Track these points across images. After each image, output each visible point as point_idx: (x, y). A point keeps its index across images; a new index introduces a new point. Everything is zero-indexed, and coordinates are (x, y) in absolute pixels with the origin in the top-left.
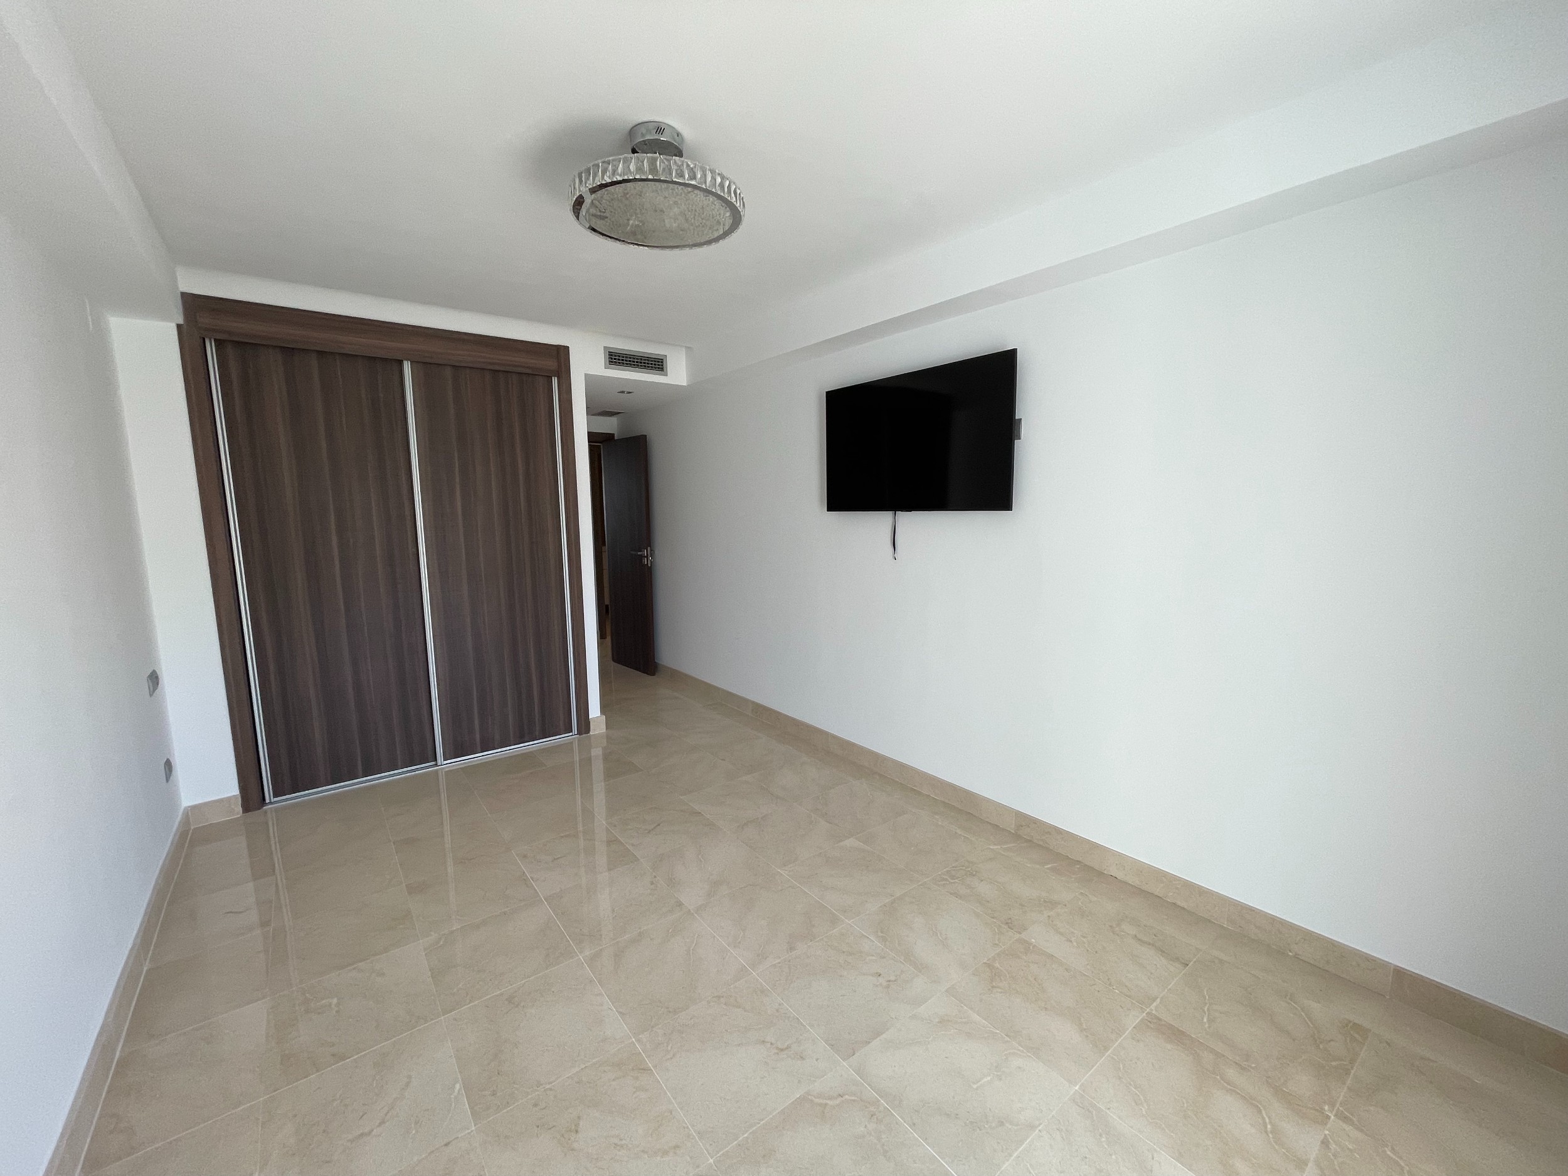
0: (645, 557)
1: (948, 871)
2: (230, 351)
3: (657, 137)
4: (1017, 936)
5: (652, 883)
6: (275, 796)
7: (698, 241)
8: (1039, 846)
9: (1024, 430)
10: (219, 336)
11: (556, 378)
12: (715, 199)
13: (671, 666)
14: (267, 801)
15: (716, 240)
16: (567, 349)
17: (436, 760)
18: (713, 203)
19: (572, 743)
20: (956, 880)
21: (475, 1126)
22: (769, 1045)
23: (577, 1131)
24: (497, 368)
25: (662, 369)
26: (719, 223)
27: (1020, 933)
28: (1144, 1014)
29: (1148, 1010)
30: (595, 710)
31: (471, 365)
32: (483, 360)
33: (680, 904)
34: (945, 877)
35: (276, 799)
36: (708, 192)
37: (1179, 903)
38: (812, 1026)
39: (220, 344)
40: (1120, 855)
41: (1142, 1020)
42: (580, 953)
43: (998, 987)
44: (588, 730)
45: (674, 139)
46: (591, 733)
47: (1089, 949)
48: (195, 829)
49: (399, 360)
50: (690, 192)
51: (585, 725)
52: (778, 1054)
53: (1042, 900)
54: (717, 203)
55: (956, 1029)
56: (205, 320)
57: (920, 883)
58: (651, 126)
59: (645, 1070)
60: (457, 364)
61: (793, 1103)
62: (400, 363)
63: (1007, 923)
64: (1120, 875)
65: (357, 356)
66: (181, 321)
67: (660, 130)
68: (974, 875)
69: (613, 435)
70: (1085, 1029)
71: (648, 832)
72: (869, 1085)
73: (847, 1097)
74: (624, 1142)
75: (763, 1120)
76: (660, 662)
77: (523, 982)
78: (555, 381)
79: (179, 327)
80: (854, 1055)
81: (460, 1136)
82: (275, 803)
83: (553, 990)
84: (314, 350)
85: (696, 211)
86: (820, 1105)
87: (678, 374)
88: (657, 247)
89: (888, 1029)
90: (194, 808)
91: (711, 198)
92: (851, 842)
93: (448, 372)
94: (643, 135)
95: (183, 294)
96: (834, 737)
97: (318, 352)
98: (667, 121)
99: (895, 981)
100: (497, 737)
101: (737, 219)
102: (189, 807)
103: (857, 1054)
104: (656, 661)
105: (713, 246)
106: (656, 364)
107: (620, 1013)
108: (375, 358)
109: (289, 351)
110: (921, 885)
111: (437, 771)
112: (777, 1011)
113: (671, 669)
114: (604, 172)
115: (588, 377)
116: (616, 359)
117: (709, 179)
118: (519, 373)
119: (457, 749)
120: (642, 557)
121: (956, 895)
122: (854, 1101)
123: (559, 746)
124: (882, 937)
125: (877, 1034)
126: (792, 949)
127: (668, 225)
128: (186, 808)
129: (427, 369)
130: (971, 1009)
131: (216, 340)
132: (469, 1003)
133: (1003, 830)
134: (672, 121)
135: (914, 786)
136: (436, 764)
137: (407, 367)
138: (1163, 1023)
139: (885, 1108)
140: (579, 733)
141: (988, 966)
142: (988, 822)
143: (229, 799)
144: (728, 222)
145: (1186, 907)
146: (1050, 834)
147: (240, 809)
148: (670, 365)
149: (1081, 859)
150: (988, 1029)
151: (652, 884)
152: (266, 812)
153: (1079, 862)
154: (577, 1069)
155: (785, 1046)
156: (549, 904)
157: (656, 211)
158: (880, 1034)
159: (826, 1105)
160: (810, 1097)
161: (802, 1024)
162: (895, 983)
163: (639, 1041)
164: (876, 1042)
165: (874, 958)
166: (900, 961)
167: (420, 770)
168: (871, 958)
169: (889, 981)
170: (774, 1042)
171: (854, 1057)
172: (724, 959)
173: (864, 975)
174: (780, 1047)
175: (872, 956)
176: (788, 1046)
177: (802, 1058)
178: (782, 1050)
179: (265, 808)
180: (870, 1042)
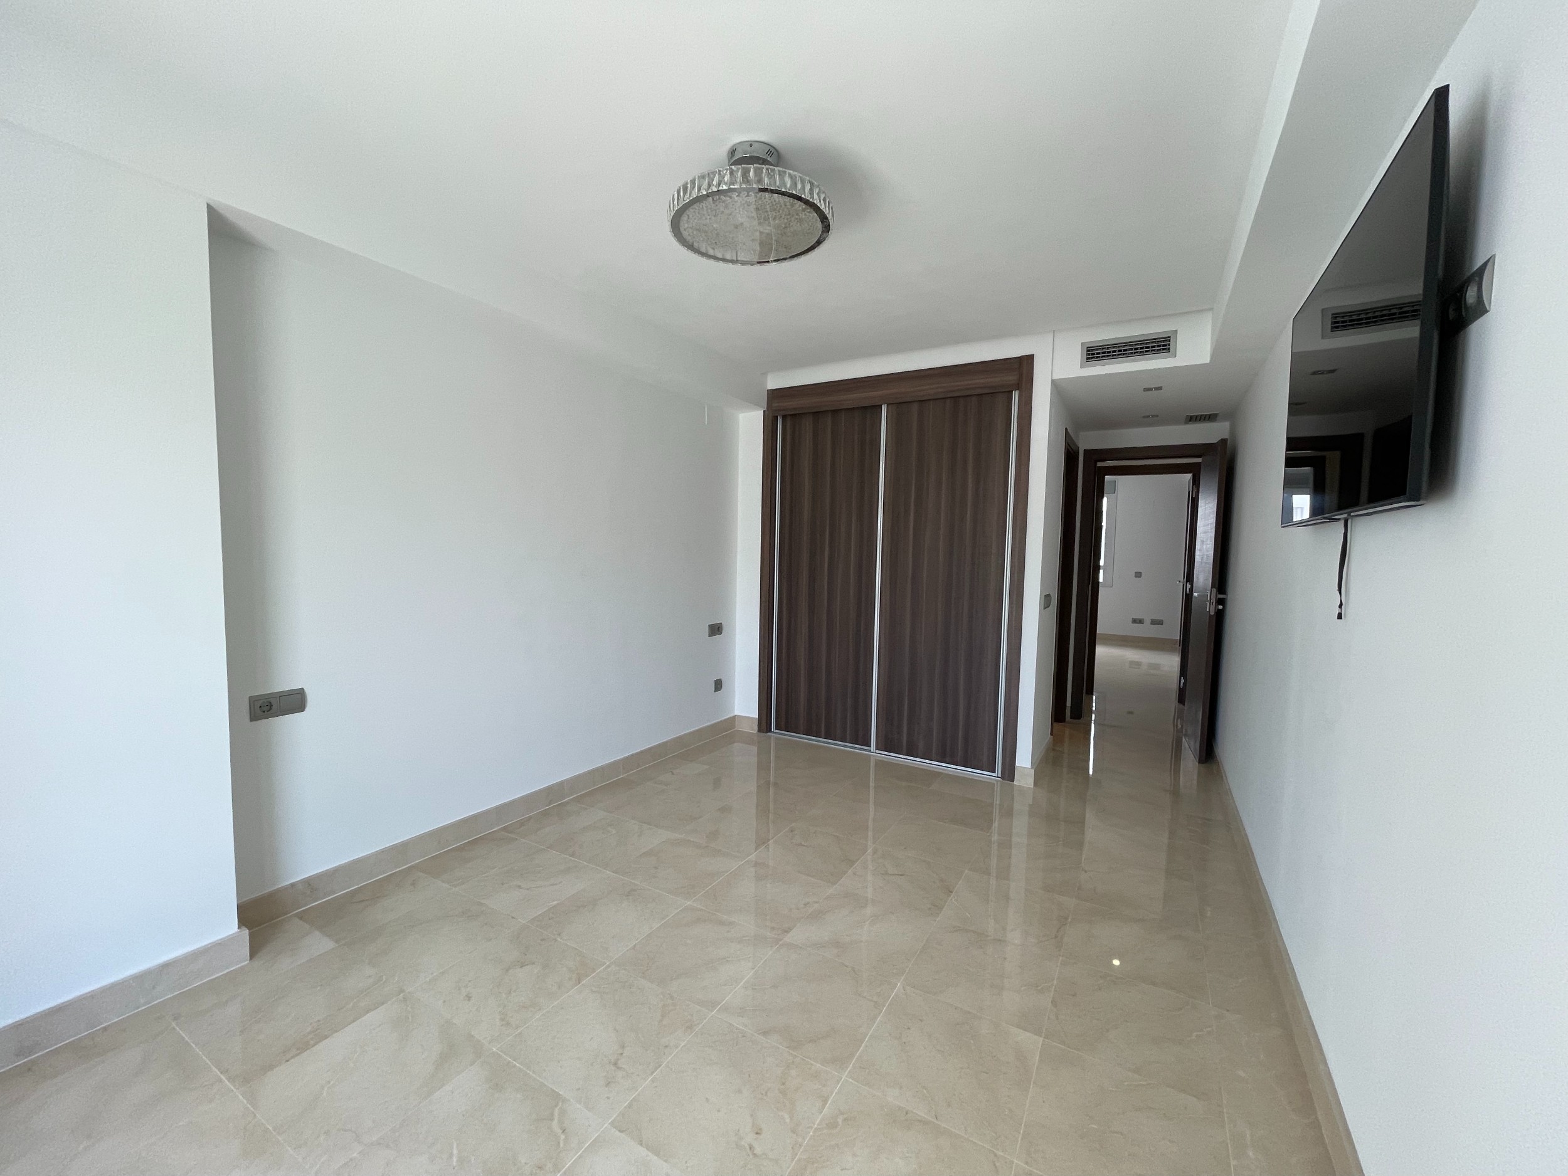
2: (789, 420)
6: (777, 728)
10: (784, 413)
11: (1017, 392)
14: (772, 730)
16: (1031, 358)
17: (870, 745)
19: (994, 784)
22: (620, 1051)
23: (522, 967)
25: (1169, 349)
30: (1024, 758)
35: (777, 731)
38: (653, 1081)
39: (784, 417)
42: (694, 901)
44: (1012, 777)
46: (1015, 783)
51: (1009, 772)
52: (610, 1062)
56: (783, 404)
59: (579, 980)
61: (553, 1090)
62: (880, 407)
66: (766, 409)
73: (563, 1137)
75: (534, 1072)
78: (1015, 395)
79: (765, 413)
82: (776, 734)
86: (552, 1114)
87: (1193, 351)
90: (739, 716)
93: (915, 408)
95: (769, 391)
97: (831, 411)
106: (1161, 345)
109: (817, 414)
115: (1056, 385)
116: (1094, 353)
118: (978, 395)
125: (656, 1150)
126: (765, 1033)
128: (736, 713)
129: (899, 407)
136: (870, 750)
137: (884, 408)
140: (1003, 777)
143: (751, 719)
147: (756, 728)
148: (1182, 341)
152: (770, 737)
155: (621, 1066)
158: (657, 1153)
159: (552, 1120)
160: (560, 1103)
161: (653, 1073)
162: (751, 1156)
163: (609, 966)
164: (643, 1151)
165: (788, 1120)
166: (796, 1154)
167: (857, 749)
168: (786, 1116)
169: (751, 1147)
170: (624, 1055)
171: (617, 1132)
172: (725, 985)
173: (752, 1115)
174: (619, 1062)
175: (791, 1118)
176: (621, 1068)
177: (608, 1084)
178: (615, 1064)
179: (768, 734)
180: (641, 1145)
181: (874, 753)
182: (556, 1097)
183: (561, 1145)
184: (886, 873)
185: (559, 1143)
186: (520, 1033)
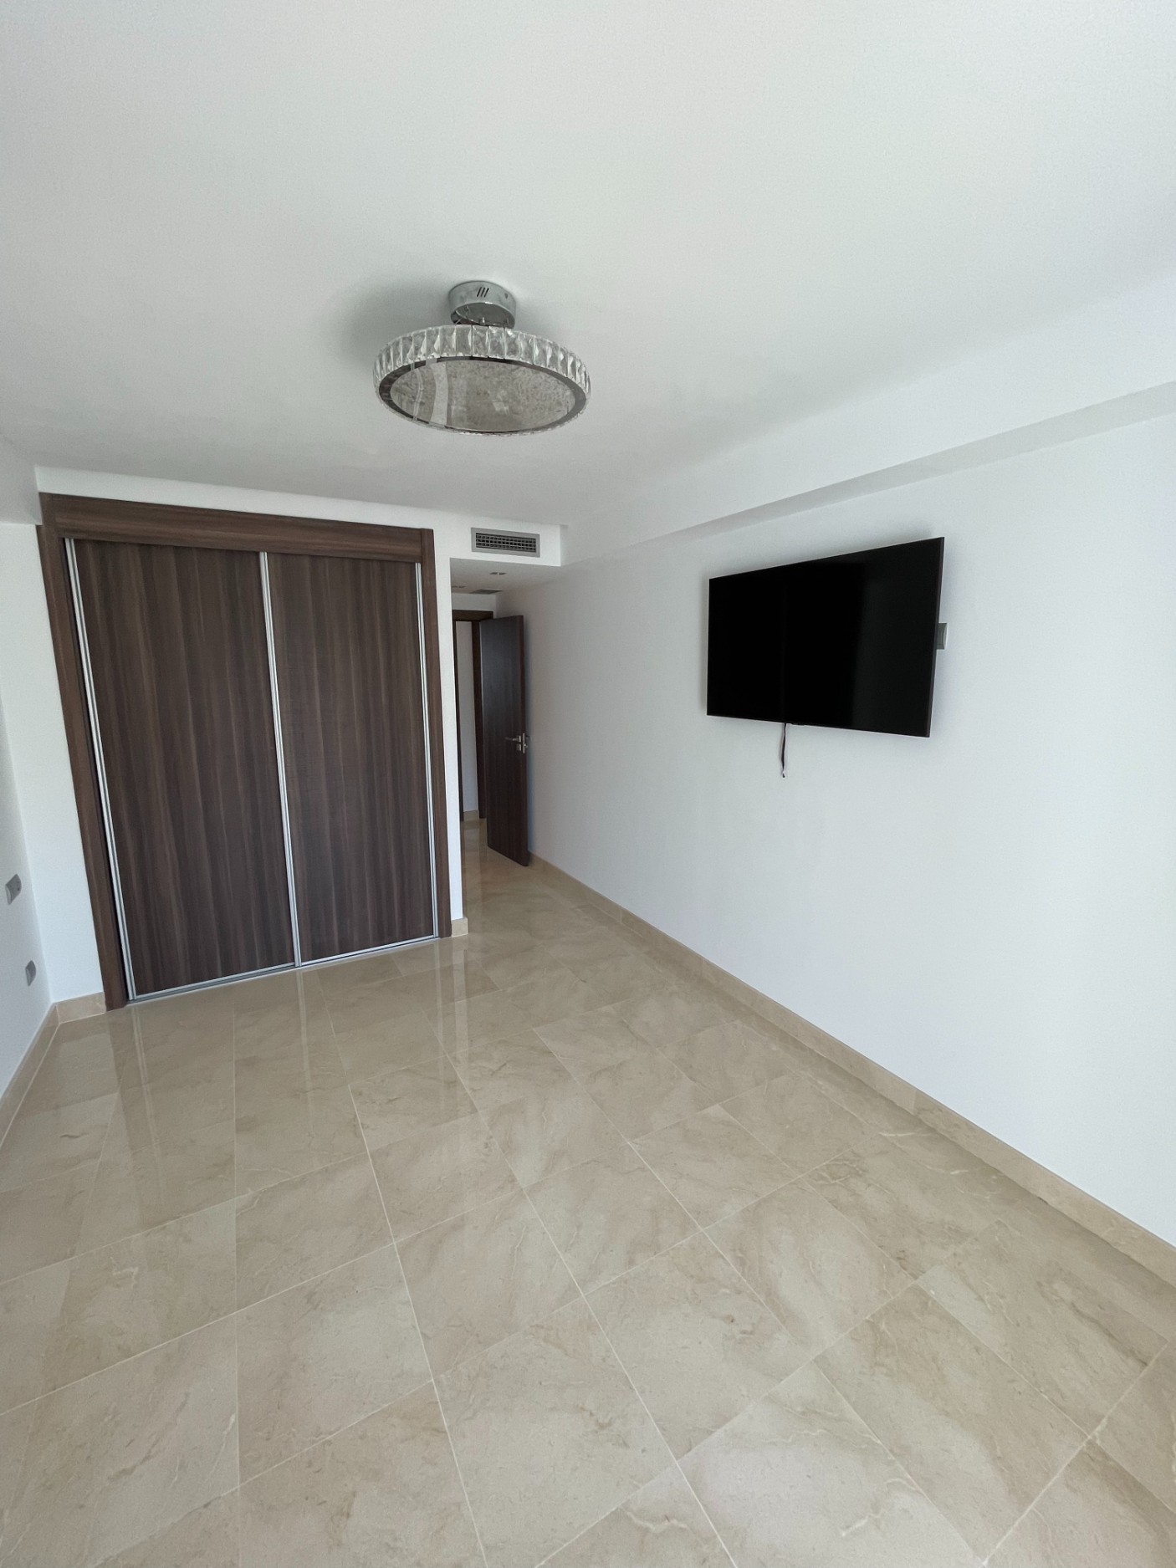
0: (519, 743)
1: (827, 1166)
2: (89, 548)
3: (478, 301)
4: (911, 1282)
5: (486, 1146)
6: (139, 993)
7: (540, 424)
8: (943, 1138)
9: (949, 637)
10: (80, 536)
11: (420, 565)
12: (548, 376)
13: (543, 857)
14: (131, 998)
15: (560, 422)
16: (430, 532)
17: (294, 961)
18: (546, 381)
19: (432, 945)
20: (837, 1181)
21: (242, 1481)
22: (587, 1414)
23: (348, 1515)
24: (357, 556)
25: (535, 549)
26: (559, 404)
27: (916, 1278)
28: (1084, 1444)
29: (1089, 1437)
30: (456, 912)
31: (331, 555)
32: (341, 548)
33: (513, 1180)
34: (825, 1175)
35: (140, 997)
36: (536, 368)
37: (1135, 1257)
38: (642, 1392)
39: (77, 542)
40: (1053, 1176)
41: (1082, 1453)
42: (396, 1237)
43: (883, 1365)
44: (449, 933)
45: (500, 301)
46: (453, 936)
47: (1008, 1318)
48: (63, 1025)
49: (254, 552)
50: (513, 370)
51: (446, 927)
52: (597, 1432)
53: (946, 1226)
54: (553, 381)
55: (825, 1429)
56: (62, 520)
57: (793, 1181)
58: (471, 287)
59: (439, 1431)
60: (314, 554)
61: (606, 1519)
62: (257, 554)
63: (899, 1258)
64: (1052, 1201)
65: (214, 549)
66: (40, 523)
67: (482, 291)
68: (860, 1176)
69: (491, 613)
70: (1000, 1458)
71: (492, 1075)
72: (705, 1506)
73: (675, 1522)
74: (399, 1544)
75: (565, 1541)
76: (533, 852)
77: (328, 1272)
78: (418, 567)
79: (38, 528)
80: (689, 1450)
81: (222, 1495)
82: (139, 1002)
83: (357, 1289)
84: (170, 546)
85: (527, 391)
86: (640, 1529)
87: (551, 554)
88: (493, 433)
89: (736, 1414)
90: (61, 1004)
91: (543, 375)
92: (715, 1110)
93: (306, 562)
94: (462, 299)
95: (42, 495)
96: (708, 963)
97: (175, 547)
98: (492, 280)
99: (752, 1333)
100: (356, 938)
101: (580, 400)
102: (56, 1003)
103: (694, 1450)
104: (529, 850)
105: (558, 429)
106: (528, 545)
107: (424, 1335)
108: (231, 551)
109: (146, 547)
110: (794, 1183)
111: (295, 973)
112: (604, 1360)
113: (544, 861)
114: (406, 351)
115: (453, 562)
116: (484, 540)
117: (537, 352)
118: (380, 561)
119: (315, 950)
120: (517, 743)
121: (835, 1203)
122: (682, 1529)
123: (418, 949)
124: (740, 1258)
125: (722, 1419)
126: (631, 1262)
127: (497, 409)
128: (54, 1004)
129: (283, 559)
130: (846, 1396)
131: (75, 540)
132: (267, 1296)
133: (900, 1109)
134: (498, 278)
135: (797, 1036)
136: (294, 965)
137: (264, 559)
138: (1111, 1463)
139: (722, 1550)
140: (441, 935)
141: (873, 1326)
142: (882, 1096)
143: (93, 997)
144: (571, 402)
145: (1144, 1264)
146: (959, 1128)
147: (103, 1006)
148: (543, 545)
149: (998, 1168)
150: (867, 1435)
151: (486, 1148)
152: (129, 1011)
153: (996, 1171)
154: (362, 1417)
155: (607, 1421)
156: (375, 1163)
157: (478, 394)
158: (726, 1420)
159: (647, 1530)
160: (628, 1513)
161: (631, 1388)
162: (752, 1336)
163: (438, 1382)
164: (720, 1433)
165: (728, 1291)
166: (759, 1301)
167: (277, 971)
168: (724, 1290)
169: (744, 1332)
170: (594, 1412)
171: (690, 1454)
172: (551, 1267)
173: (714, 1317)
174: (600, 1421)
175: (726, 1287)
176: (610, 1421)
177: (625, 1445)
178: (602, 1427)
179: (128, 1005)
180: (712, 1432)
181: (303, 967)
182: (618, 1516)
183: (683, 1525)
184: (494, 1073)
185: (681, 1528)
186: (487, 1547)
